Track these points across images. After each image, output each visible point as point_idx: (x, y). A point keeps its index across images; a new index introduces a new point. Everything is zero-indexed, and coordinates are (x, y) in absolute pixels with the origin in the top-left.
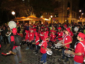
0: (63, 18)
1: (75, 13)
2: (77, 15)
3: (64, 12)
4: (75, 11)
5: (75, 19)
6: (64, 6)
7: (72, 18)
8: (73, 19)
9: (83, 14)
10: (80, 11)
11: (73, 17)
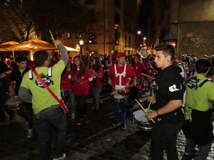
0: (107, 46)
1: (132, 36)
2: (136, 41)
3: (107, 34)
4: (130, 33)
5: (131, 49)
6: (107, 20)
7: (126, 47)
8: (128, 49)
9: (145, 38)
10: (139, 33)
11: (127, 44)
